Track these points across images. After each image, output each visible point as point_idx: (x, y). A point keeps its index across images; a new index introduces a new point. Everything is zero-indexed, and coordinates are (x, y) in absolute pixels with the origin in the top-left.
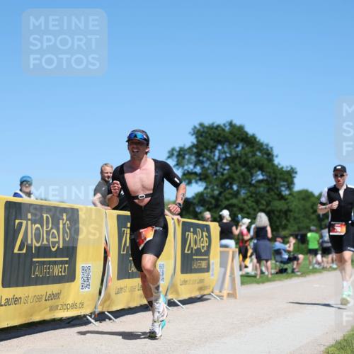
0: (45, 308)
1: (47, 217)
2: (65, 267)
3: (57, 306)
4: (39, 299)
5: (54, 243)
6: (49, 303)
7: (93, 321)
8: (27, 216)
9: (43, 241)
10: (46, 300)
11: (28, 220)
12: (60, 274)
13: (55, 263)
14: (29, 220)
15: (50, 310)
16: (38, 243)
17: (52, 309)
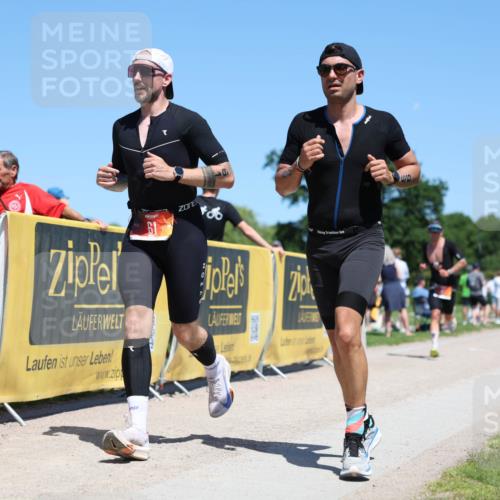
0: (91, 375)
1: (95, 247)
2: (119, 318)
3: (107, 373)
4: (81, 361)
5: (104, 284)
6: (97, 367)
7: (156, 394)
8: (67, 244)
9: (89, 280)
10: (91, 363)
11: (68, 250)
12: (112, 328)
13: (105, 312)
14: (70, 250)
15: (97, 378)
16: (82, 282)
17: (101, 376)
